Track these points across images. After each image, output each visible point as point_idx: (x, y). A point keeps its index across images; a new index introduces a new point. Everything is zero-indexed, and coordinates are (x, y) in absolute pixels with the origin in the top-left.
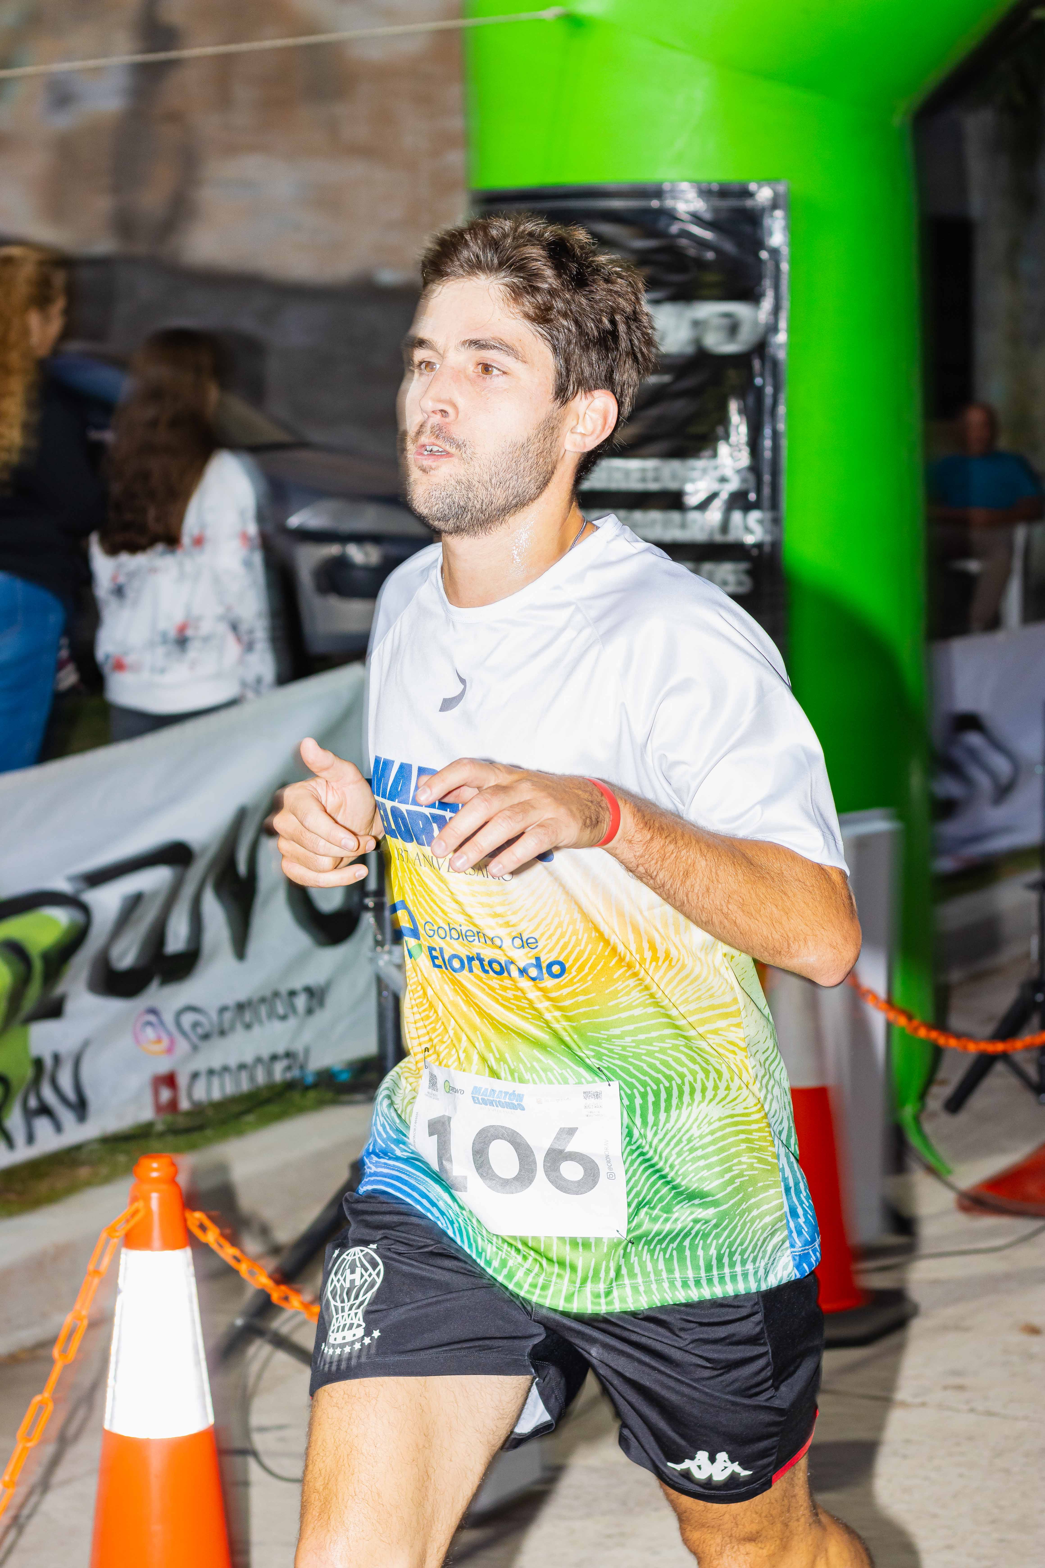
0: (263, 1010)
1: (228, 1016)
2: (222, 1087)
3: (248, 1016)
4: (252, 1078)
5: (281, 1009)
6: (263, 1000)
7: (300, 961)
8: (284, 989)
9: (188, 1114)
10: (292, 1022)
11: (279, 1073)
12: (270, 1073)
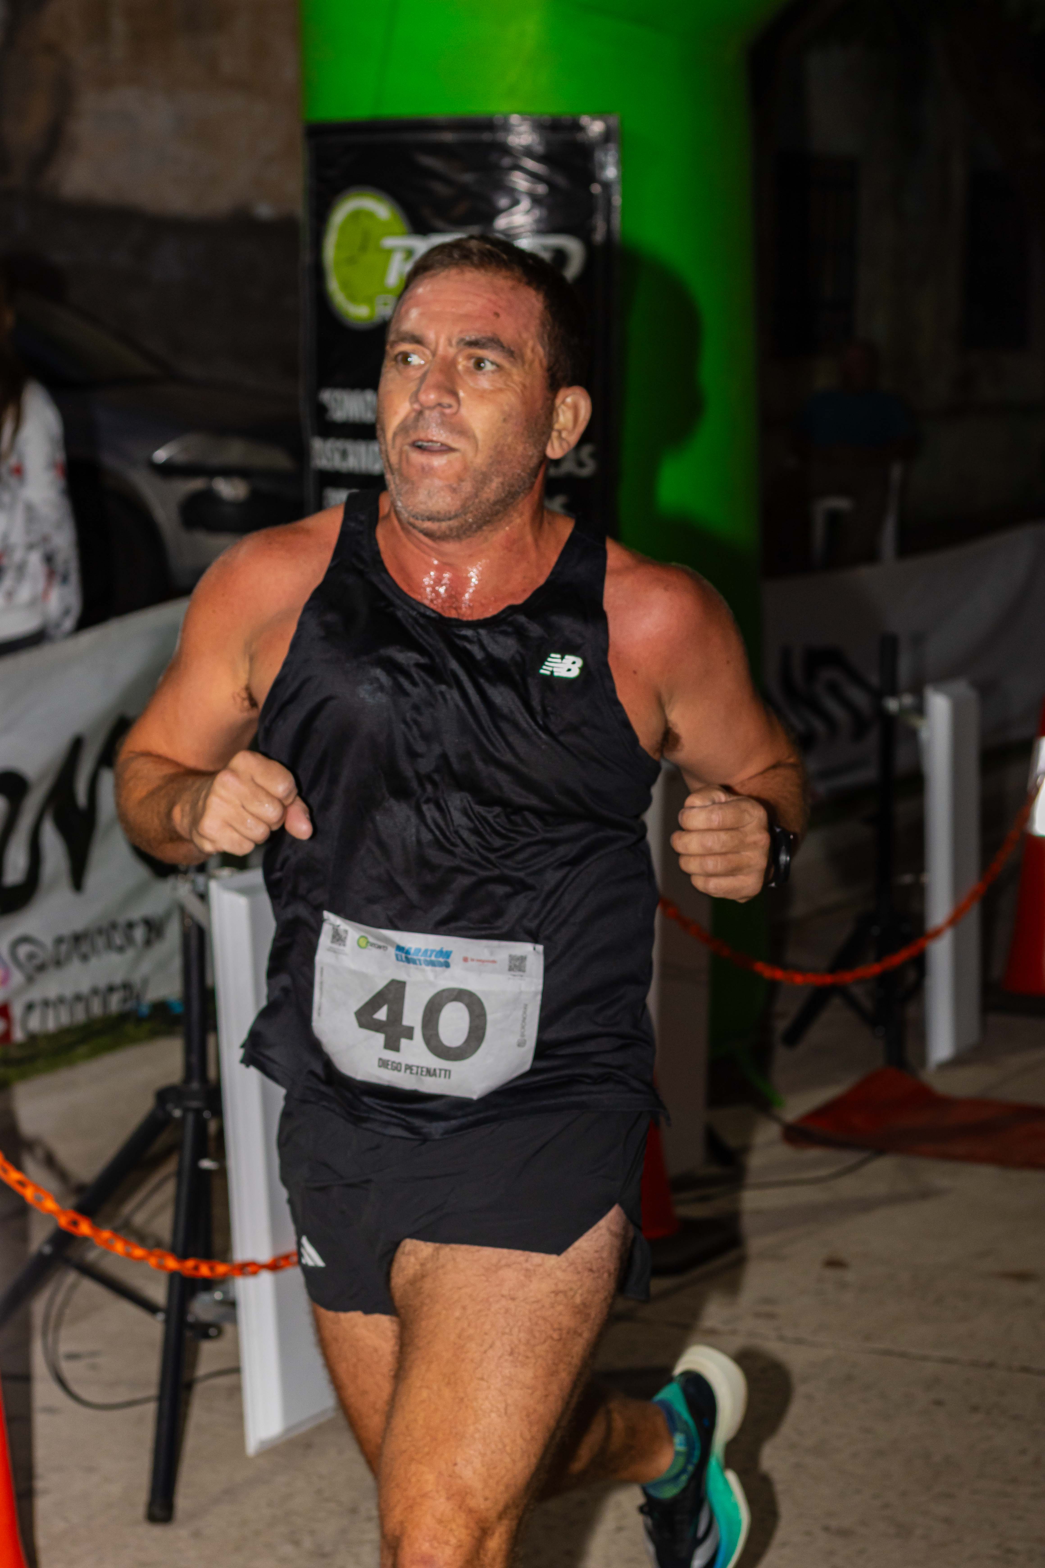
0: (100, 942)
1: (64, 948)
2: (57, 1017)
3: (85, 948)
4: (87, 1009)
5: (118, 939)
6: (100, 931)
7: (138, 892)
8: (122, 920)
9: (21, 1046)
10: (130, 954)
11: (115, 1003)
12: (105, 1004)
